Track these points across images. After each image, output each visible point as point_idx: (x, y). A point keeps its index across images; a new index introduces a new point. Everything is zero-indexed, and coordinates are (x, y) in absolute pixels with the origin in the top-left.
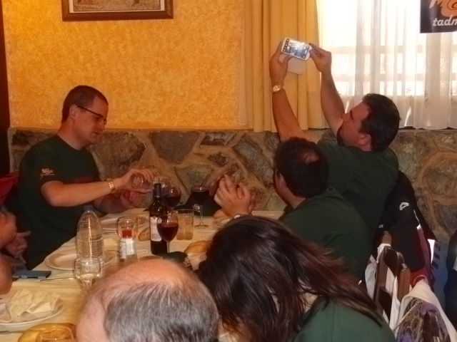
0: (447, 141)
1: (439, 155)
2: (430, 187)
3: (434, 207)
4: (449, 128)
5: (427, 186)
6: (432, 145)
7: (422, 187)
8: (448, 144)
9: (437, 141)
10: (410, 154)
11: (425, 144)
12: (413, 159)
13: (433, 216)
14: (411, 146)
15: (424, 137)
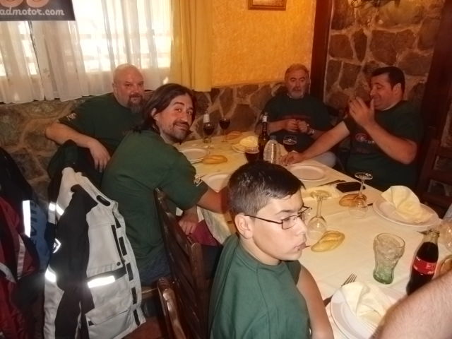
0: (37, 111)
1: (33, 122)
2: (32, 146)
3: (39, 160)
4: (35, 101)
5: (29, 146)
6: (25, 115)
7: (25, 147)
8: (38, 113)
9: (28, 111)
10: (8, 124)
11: (19, 114)
12: (12, 127)
13: (40, 166)
14: (7, 117)
15: (16, 109)
